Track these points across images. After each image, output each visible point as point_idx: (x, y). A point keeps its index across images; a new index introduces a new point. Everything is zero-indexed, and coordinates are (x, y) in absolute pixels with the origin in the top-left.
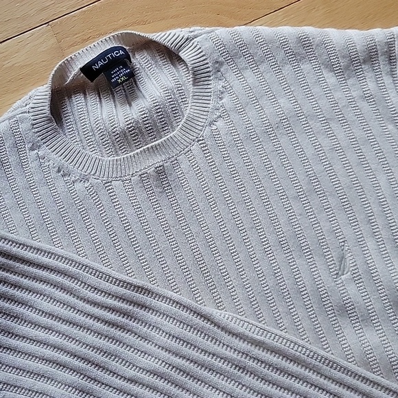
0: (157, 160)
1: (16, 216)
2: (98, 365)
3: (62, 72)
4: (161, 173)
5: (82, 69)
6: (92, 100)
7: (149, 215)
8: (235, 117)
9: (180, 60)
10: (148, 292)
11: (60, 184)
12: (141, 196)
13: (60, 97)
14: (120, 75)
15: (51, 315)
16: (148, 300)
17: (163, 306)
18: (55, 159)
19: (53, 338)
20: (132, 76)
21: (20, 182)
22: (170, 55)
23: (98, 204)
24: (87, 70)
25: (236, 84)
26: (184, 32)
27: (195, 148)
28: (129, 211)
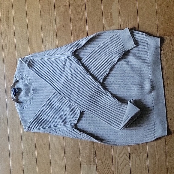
0: (31, 90)
1: (32, 115)
2: (57, 111)
3: (14, 99)
4: (33, 90)
5: (14, 96)
6: (20, 96)
7: (39, 94)
8: (30, 75)
9: (18, 80)
10: (49, 99)
11: (30, 106)
12: (36, 95)
13: (18, 101)
14: (17, 91)
15: (47, 115)
16: (50, 100)
17: (52, 98)
18: (26, 106)
19: (50, 116)
20: (18, 89)
21: (28, 112)
22: (17, 81)
23: (35, 101)
24: (15, 95)
25: (25, 73)
26: (15, 78)
27: (32, 83)
28: (37, 97)
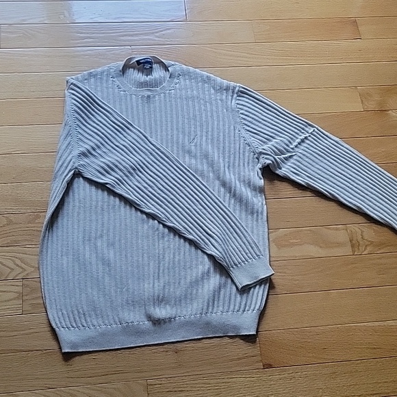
0: (149, 93)
1: (100, 94)
2: (108, 139)
3: (130, 59)
4: (149, 97)
5: (137, 61)
6: (136, 71)
7: (140, 108)
8: (178, 91)
9: (168, 70)
10: (132, 125)
11: (116, 90)
12: (140, 101)
13: (126, 67)
14: (148, 66)
15: (100, 121)
16: (131, 128)
17: (134, 130)
18: (118, 83)
19: (98, 127)
20: (151, 67)
21: (105, 85)
22: (166, 68)
23: (126, 100)
25: (182, 82)
26: (173, 63)
27: (162, 95)
28: (135, 104)
